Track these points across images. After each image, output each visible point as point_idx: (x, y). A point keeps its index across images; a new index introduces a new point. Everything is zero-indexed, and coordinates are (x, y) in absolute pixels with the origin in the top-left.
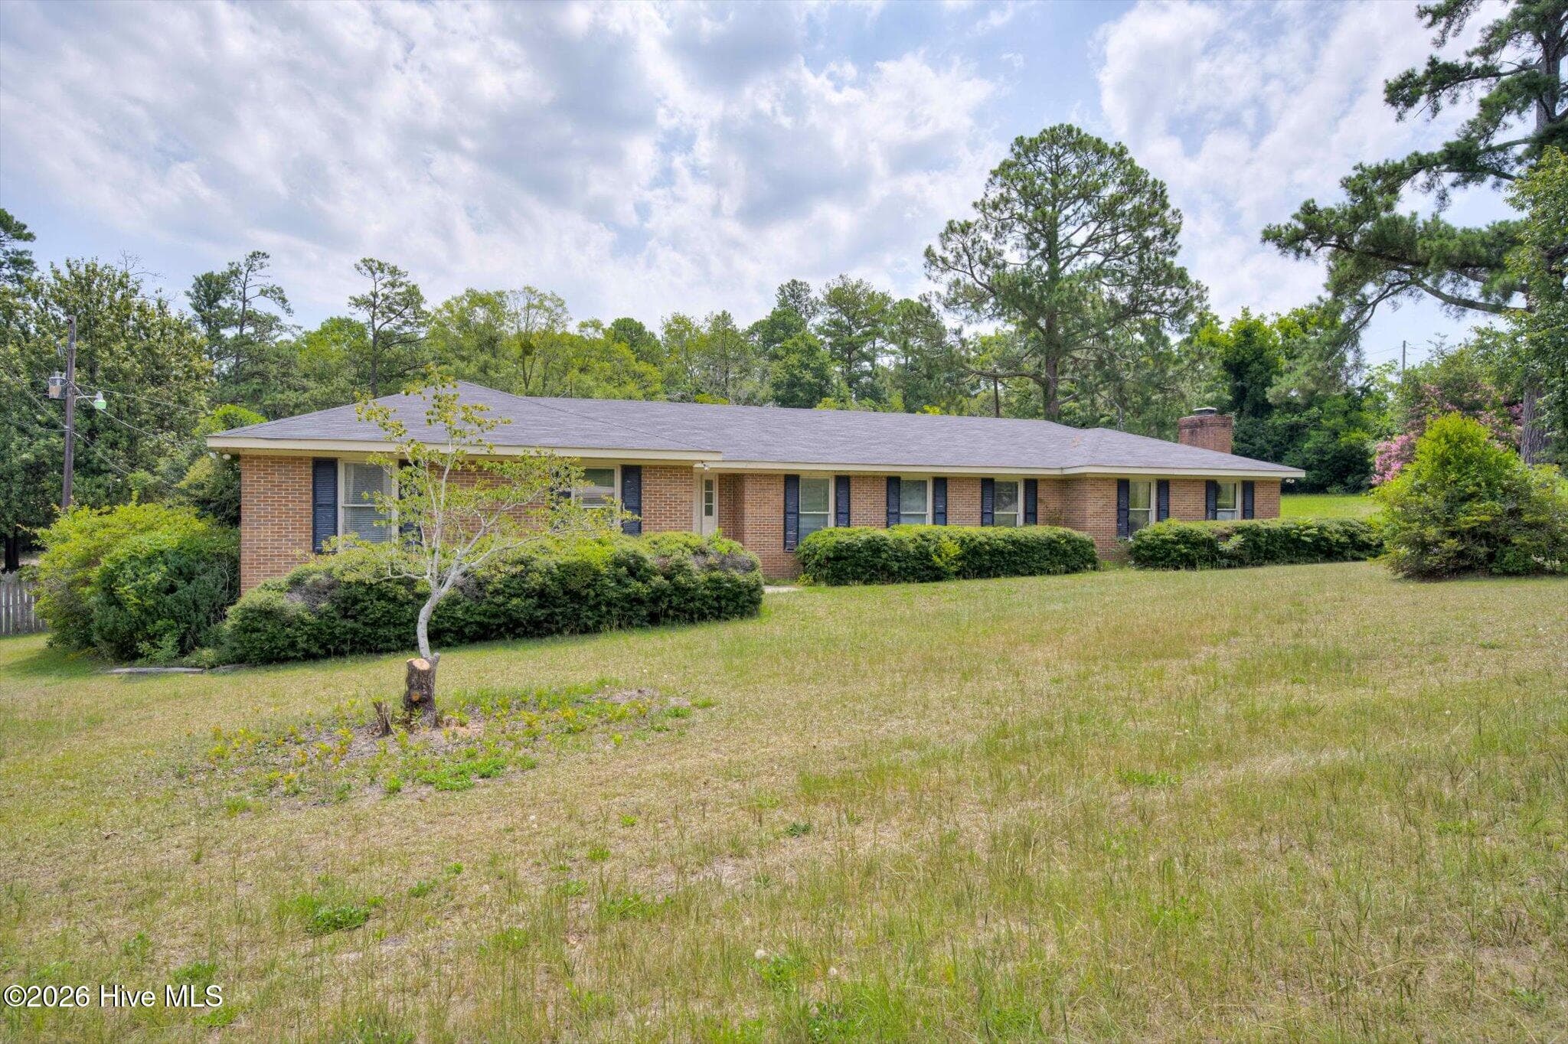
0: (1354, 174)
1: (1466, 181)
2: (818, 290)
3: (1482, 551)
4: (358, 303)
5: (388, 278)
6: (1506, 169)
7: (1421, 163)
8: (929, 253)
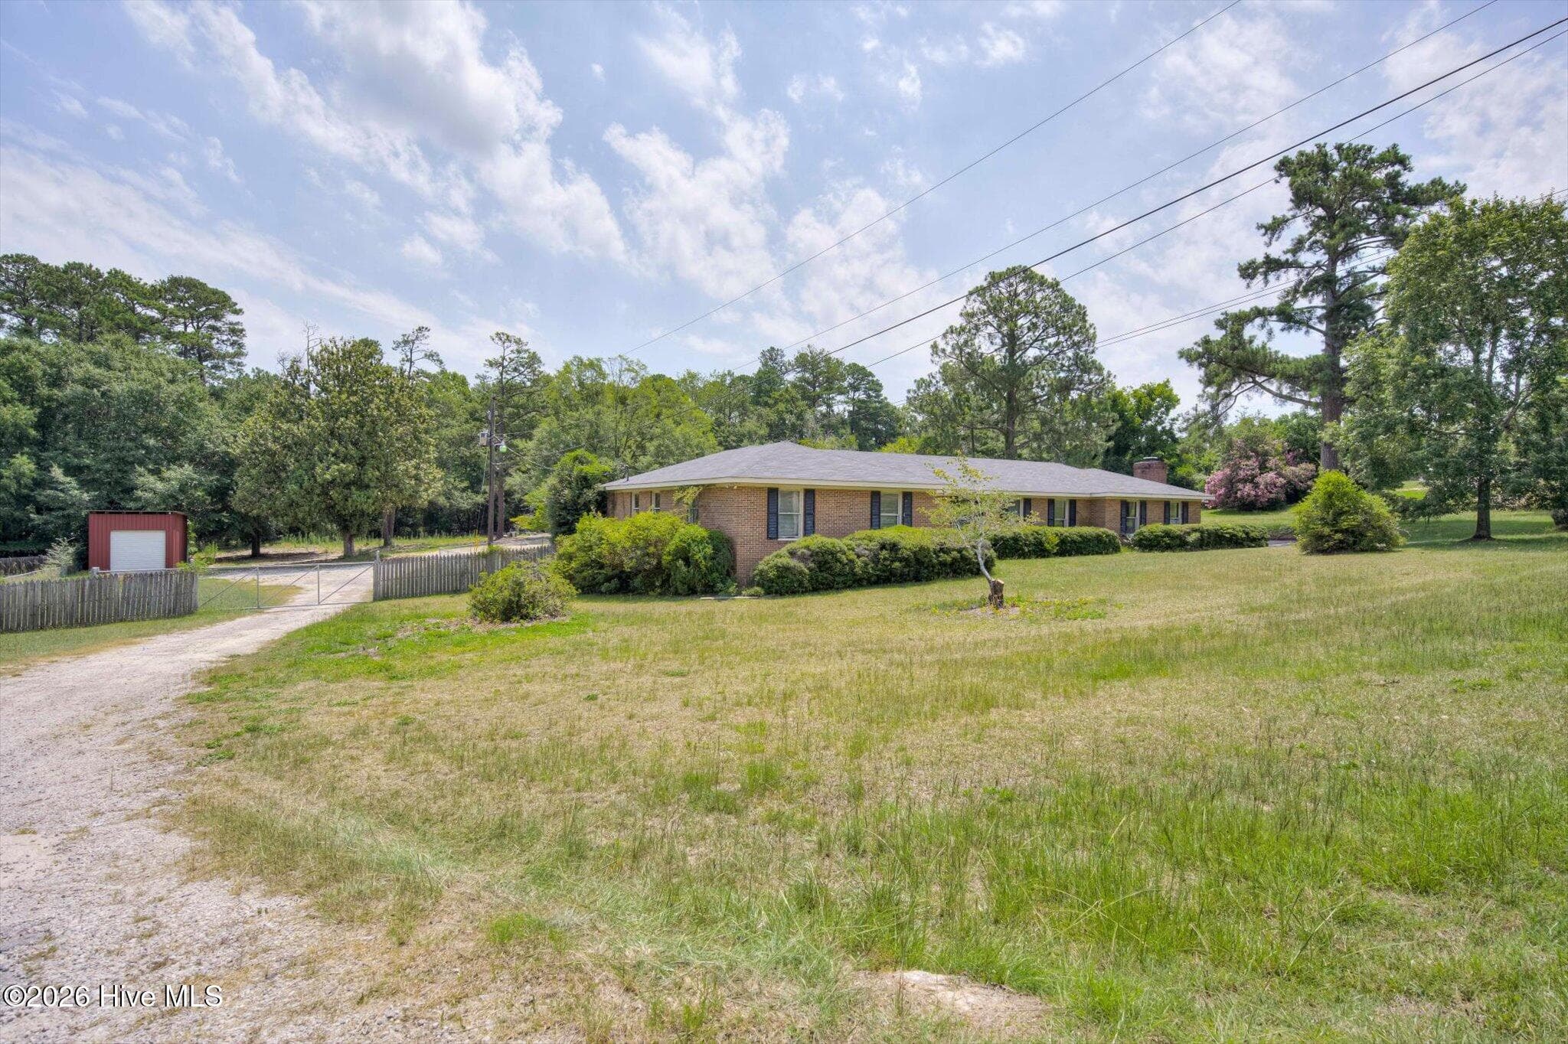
0: (1222, 317)
1: (1290, 328)
2: (790, 357)
3: (1351, 539)
4: (491, 364)
5: (514, 347)
6: (1311, 323)
7: (1259, 313)
8: (935, 347)
